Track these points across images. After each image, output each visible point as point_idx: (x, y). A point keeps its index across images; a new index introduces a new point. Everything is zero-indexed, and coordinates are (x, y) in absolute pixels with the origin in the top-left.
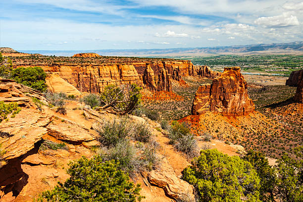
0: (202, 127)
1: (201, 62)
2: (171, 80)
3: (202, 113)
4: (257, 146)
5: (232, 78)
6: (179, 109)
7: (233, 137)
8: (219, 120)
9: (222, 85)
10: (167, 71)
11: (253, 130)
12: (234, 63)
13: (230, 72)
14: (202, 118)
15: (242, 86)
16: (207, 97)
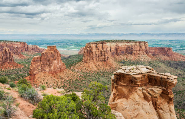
0: (38, 82)
1: (33, 43)
2: (13, 55)
3: (37, 74)
4: (69, 87)
5: (52, 52)
6: (20, 73)
7: (56, 85)
8: (48, 76)
9: (47, 56)
10: (9, 49)
11: (66, 79)
12: (53, 44)
13: (51, 49)
14: (37, 77)
15: (58, 56)
16: (39, 64)
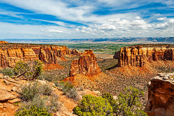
0: (76, 83)
1: (72, 47)
2: (56, 57)
3: (75, 75)
4: (103, 90)
5: (89, 55)
6: (62, 74)
7: (92, 87)
8: (85, 79)
9: (84, 59)
10: (54, 52)
11: (101, 82)
12: (89, 48)
13: (88, 52)
14: (75, 78)
15: (94, 60)
16: (77, 66)
